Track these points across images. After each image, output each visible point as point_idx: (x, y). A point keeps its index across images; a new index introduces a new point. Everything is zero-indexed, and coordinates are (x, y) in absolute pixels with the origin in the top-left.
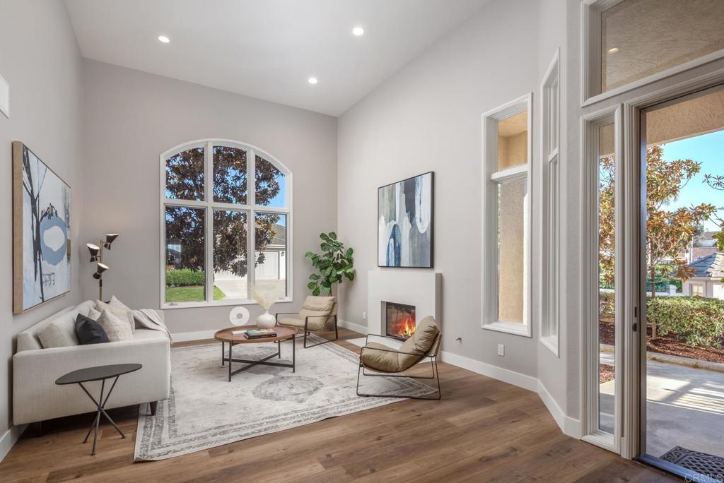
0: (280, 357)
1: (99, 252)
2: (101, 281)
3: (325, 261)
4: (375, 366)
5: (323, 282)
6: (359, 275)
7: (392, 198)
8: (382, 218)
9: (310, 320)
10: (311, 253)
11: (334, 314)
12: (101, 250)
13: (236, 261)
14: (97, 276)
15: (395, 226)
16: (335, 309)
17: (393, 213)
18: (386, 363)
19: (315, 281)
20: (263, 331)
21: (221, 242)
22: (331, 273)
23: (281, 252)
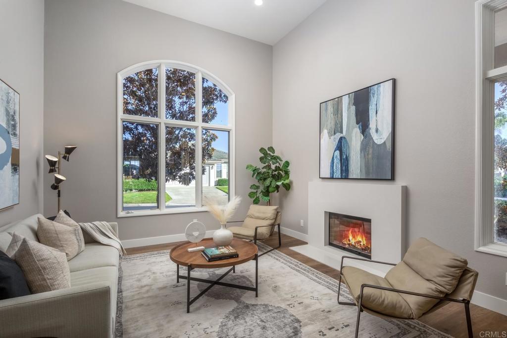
0: (234, 272)
1: (57, 163)
2: (59, 192)
3: (264, 173)
4: (379, 309)
5: (262, 192)
6: (295, 186)
7: (338, 111)
8: (325, 132)
9: (259, 230)
10: (251, 166)
11: (278, 222)
12: (59, 161)
13: (183, 172)
14: (55, 187)
15: (341, 138)
16: (279, 218)
17: (339, 126)
18: (394, 306)
19: (255, 191)
20: (222, 250)
21: (171, 157)
22: (270, 184)
23: (211, 166)
